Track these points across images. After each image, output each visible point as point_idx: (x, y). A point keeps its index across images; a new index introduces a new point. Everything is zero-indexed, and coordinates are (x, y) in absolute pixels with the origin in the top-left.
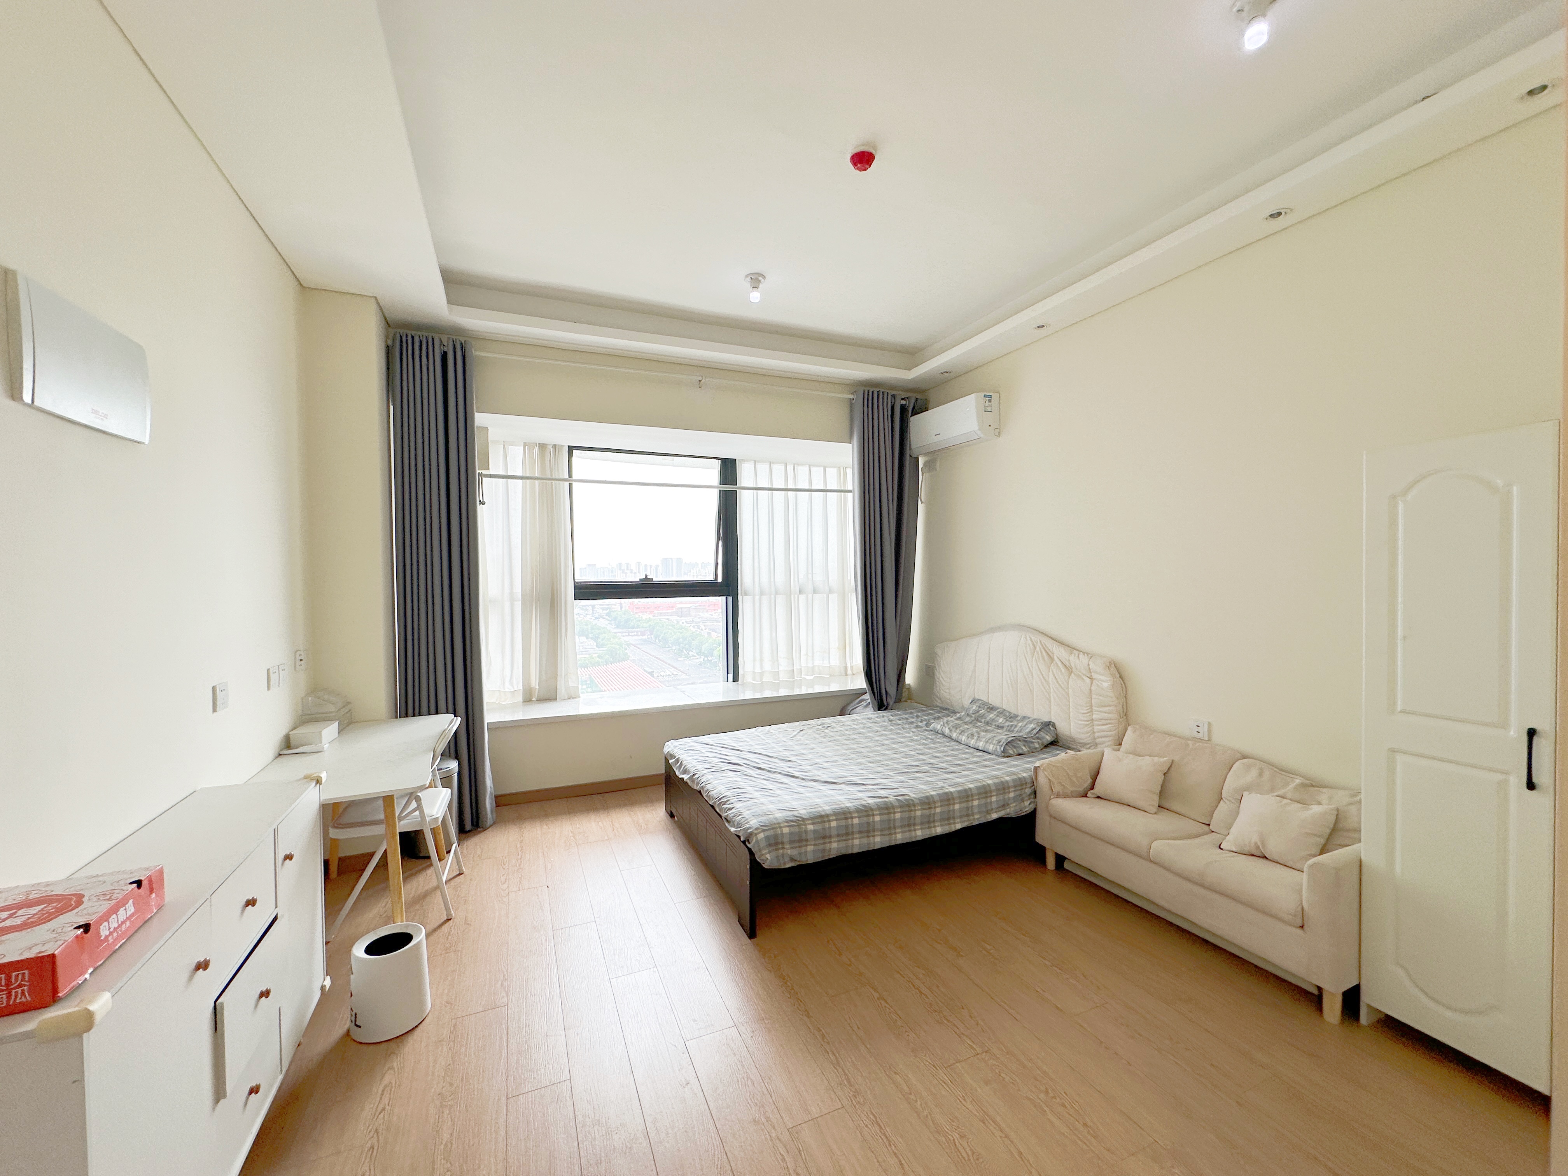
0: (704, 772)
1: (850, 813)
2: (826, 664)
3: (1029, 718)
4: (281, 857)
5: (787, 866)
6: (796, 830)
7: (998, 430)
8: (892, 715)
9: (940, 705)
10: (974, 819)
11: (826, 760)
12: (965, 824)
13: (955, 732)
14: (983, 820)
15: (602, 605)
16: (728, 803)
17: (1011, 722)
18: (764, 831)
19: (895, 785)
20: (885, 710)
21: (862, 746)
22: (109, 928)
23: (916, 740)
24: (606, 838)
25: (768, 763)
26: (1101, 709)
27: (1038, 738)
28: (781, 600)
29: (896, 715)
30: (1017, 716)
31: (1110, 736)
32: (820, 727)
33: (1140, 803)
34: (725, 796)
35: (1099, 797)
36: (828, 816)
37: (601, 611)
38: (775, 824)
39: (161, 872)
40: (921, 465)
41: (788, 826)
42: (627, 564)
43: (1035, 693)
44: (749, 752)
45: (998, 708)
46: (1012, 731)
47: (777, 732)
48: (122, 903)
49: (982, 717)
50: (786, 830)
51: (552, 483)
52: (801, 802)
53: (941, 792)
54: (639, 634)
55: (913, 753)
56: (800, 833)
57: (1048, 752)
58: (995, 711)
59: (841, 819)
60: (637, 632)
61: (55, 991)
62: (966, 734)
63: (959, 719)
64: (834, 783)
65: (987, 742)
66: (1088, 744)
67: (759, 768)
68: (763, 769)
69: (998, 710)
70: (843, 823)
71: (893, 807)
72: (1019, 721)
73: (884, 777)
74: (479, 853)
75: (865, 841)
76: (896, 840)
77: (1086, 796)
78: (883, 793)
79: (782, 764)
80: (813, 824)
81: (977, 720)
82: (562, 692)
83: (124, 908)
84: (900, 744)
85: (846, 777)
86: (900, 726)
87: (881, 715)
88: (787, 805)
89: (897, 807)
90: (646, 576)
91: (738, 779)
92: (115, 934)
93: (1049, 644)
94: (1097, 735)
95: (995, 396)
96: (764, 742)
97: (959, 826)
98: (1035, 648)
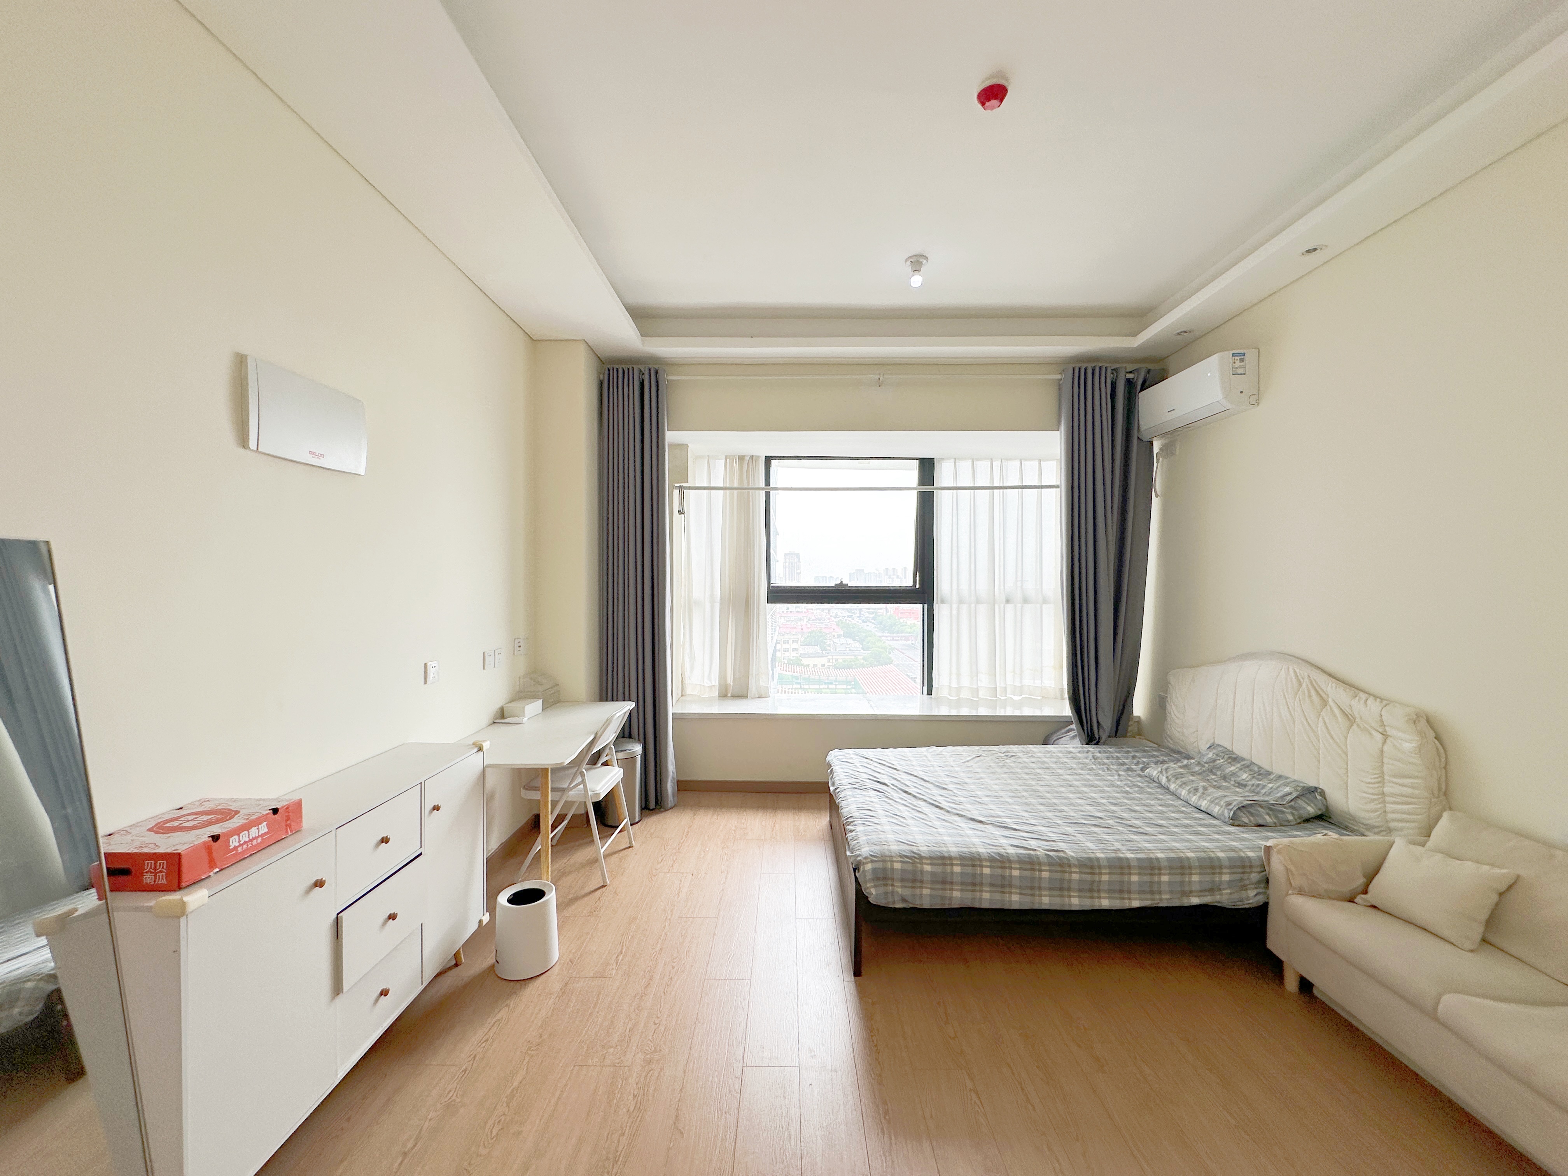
0: (846, 787)
1: (980, 860)
2: (1038, 683)
3: (1287, 778)
4: (428, 806)
5: (897, 906)
6: (909, 867)
7: (1256, 397)
8: (1100, 752)
9: (1172, 746)
10: (1161, 899)
11: (989, 793)
12: (1147, 903)
13: (1174, 782)
14: (1176, 903)
15: (869, 609)
16: (852, 824)
17: (1258, 779)
18: (872, 861)
19: (1054, 837)
20: (1097, 744)
21: (1043, 783)
22: (239, 841)
23: (1118, 786)
24: (763, 838)
25: (920, 787)
26: (1395, 780)
27: (1292, 807)
28: (982, 609)
29: (1105, 752)
30: (1269, 773)
31: (1414, 822)
32: (1003, 755)
33: (1446, 933)
34: (852, 816)
35: (1374, 907)
36: (950, 858)
37: (867, 615)
38: (886, 856)
39: (298, 805)
40: (1156, 450)
41: (901, 862)
42: (894, 569)
43: (1296, 746)
44: (905, 772)
45: (1243, 759)
46: (1258, 793)
47: (949, 754)
48: (256, 823)
49: (1218, 768)
50: (897, 866)
51: (749, 492)
52: (927, 837)
53: (1113, 855)
54: (903, 638)
55: (1104, 801)
56: (914, 872)
57: (1306, 829)
58: (1239, 762)
59: (968, 865)
60: (902, 637)
61: (179, 882)
62: (1188, 788)
63: (1185, 767)
64: (981, 822)
65: (1212, 802)
66: (1379, 827)
67: (906, 792)
68: (910, 794)
69: (1244, 763)
70: (969, 870)
71: (1040, 864)
72: (1270, 781)
73: (1047, 824)
74: (652, 831)
75: (998, 896)
76: (1040, 903)
77: (1351, 901)
78: (1033, 844)
79: (935, 791)
80: (931, 864)
81: (1211, 771)
82: (753, 690)
83: (257, 827)
84: (1093, 788)
85: (999, 817)
86: (1105, 767)
87: (1085, 749)
88: (910, 838)
89: (1045, 864)
90: (841, 582)
91: (876, 800)
92: (245, 846)
93: (1322, 680)
94: (1391, 816)
95: (1250, 356)
96: (929, 764)
97: (1136, 904)
98: (1300, 685)
